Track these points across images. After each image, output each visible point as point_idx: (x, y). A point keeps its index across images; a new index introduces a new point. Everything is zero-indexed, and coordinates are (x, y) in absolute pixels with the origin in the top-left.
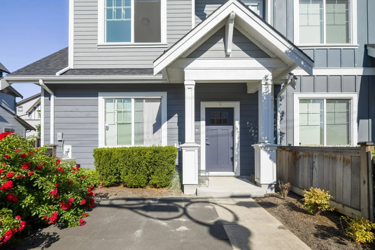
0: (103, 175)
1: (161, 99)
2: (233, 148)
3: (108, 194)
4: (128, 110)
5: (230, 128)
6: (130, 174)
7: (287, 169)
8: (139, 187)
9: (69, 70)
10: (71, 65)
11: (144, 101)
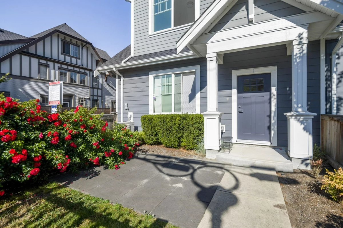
0: (147, 135)
1: (195, 72)
2: (269, 116)
3: (149, 150)
4: (169, 84)
5: (265, 95)
6: (165, 137)
7: (335, 143)
8: (173, 147)
9: (131, 58)
10: (132, 55)
11: (182, 75)
